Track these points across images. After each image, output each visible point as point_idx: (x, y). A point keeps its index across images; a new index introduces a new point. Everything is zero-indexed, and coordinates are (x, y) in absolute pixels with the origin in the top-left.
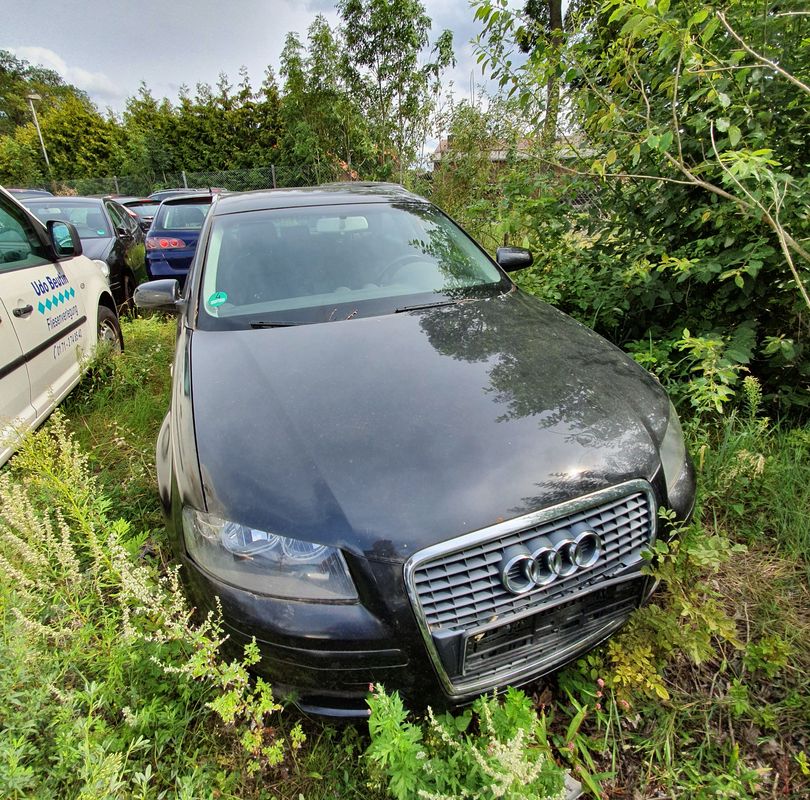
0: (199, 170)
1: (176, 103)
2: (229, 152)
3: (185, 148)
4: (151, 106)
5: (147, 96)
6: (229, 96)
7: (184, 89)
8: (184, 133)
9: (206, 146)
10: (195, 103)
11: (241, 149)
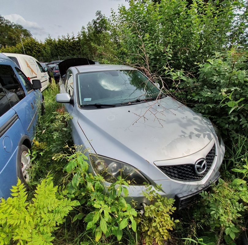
1: (57, 40)
2: (69, 52)
5: (50, 38)
6: (70, 38)
7: (59, 36)
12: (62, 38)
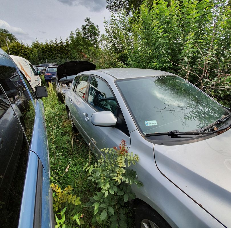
0: (50, 59)
2: (57, 55)
4: (38, 44)
8: (47, 51)
11: (60, 54)
12: (50, 42)
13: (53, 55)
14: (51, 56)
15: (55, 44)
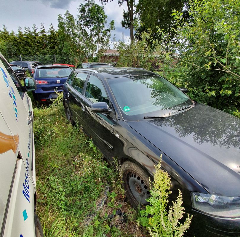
0: (26, 55)
1: (16, 33)
2: (37, 50)
3: (20, 47)
4: (7, 33)
5: (5, 30)
6: (37, 32)
7: (20, 28)
8: (20, 43)
9: (29, 47)
10: (24, 33)
12: (26, 31)
13: (31, 49)
14: (27, 51)
15: (33, 33)
